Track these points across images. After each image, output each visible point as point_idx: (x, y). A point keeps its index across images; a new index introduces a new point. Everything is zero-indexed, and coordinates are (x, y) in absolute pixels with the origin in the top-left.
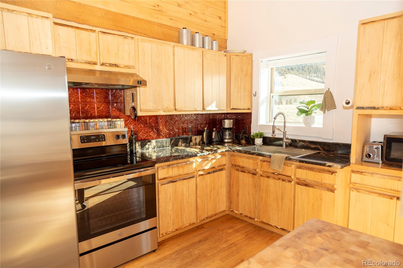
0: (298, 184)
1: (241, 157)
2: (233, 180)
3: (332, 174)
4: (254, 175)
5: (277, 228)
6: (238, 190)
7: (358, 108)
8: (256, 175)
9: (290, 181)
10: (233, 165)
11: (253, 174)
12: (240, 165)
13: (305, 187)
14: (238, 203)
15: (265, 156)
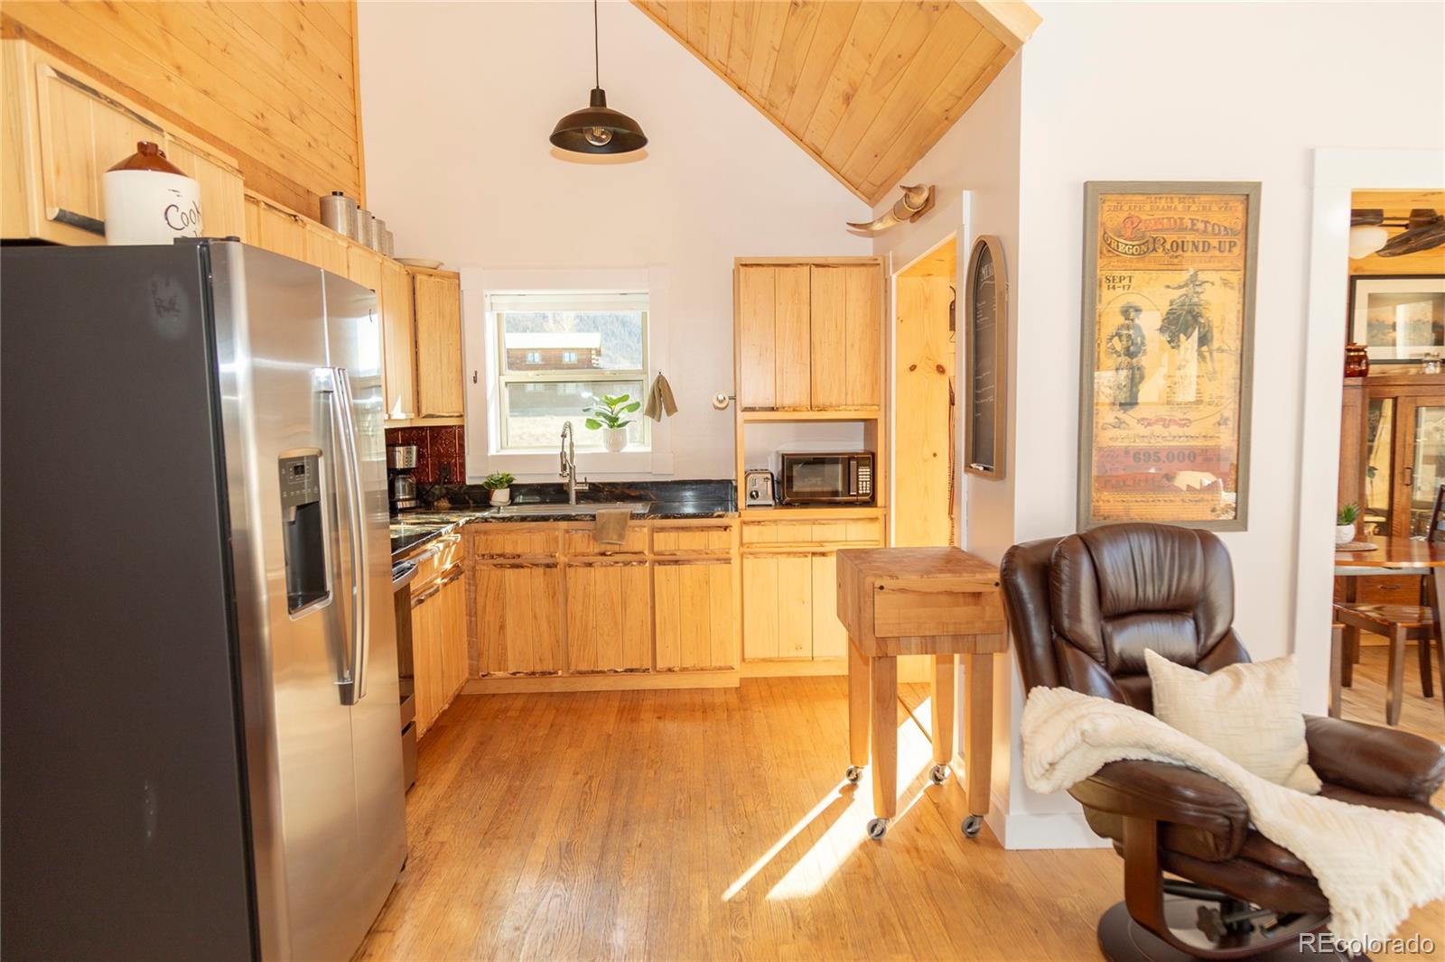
0: (660, 564)
1: (510, 532)
2: (484, 594)
3: (725, 530)
4: (551, 567)
5: (616, 672)
6: (503, 617)
7: (746, 409)
8: (556, 567)
9: (642, 562)
10: (483, 555)
11: (548, 566)
12: (506, 551)
13: (674, 567)
14: (505, 648)
15: (579, 518)
